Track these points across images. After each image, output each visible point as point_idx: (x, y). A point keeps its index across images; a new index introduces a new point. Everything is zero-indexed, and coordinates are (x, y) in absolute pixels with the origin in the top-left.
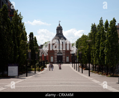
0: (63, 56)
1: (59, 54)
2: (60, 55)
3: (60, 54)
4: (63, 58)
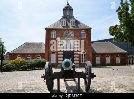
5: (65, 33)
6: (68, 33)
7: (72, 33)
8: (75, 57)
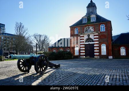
0: (95, 45)
1: (88, 42)
2: (89, 44)
3: (91, 42)
4: (95, 48)
5: (85, 29)
6: (89, 28)
7: (92, 28)
8: (95, 50)
